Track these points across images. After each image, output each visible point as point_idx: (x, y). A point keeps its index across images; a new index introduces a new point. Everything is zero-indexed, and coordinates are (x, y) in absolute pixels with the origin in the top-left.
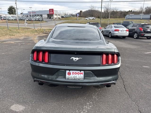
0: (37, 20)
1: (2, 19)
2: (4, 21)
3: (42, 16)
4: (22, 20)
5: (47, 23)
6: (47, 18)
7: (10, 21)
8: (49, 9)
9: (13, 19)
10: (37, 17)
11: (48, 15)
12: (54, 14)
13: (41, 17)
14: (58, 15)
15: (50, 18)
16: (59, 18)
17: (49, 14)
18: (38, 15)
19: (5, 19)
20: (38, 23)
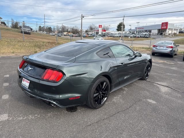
0: (143, 37)
1: (109, 36)
2: (110, 38)
3: (151, 32)
4: (126, 36)
5: (154, 40)
6: (156, 34)
7: (114, 38)
8: (162, 23)
9: (118, 36)
10: (144, 34)
11: (159, 30)
12: (168, 29)
13: (149, 33)
14: (174, 29)
15: (161, 34)
16: (175, 34)
17: (160, 28)
18: (146, 31)
19: (110, 36)
20: (143, 40)
